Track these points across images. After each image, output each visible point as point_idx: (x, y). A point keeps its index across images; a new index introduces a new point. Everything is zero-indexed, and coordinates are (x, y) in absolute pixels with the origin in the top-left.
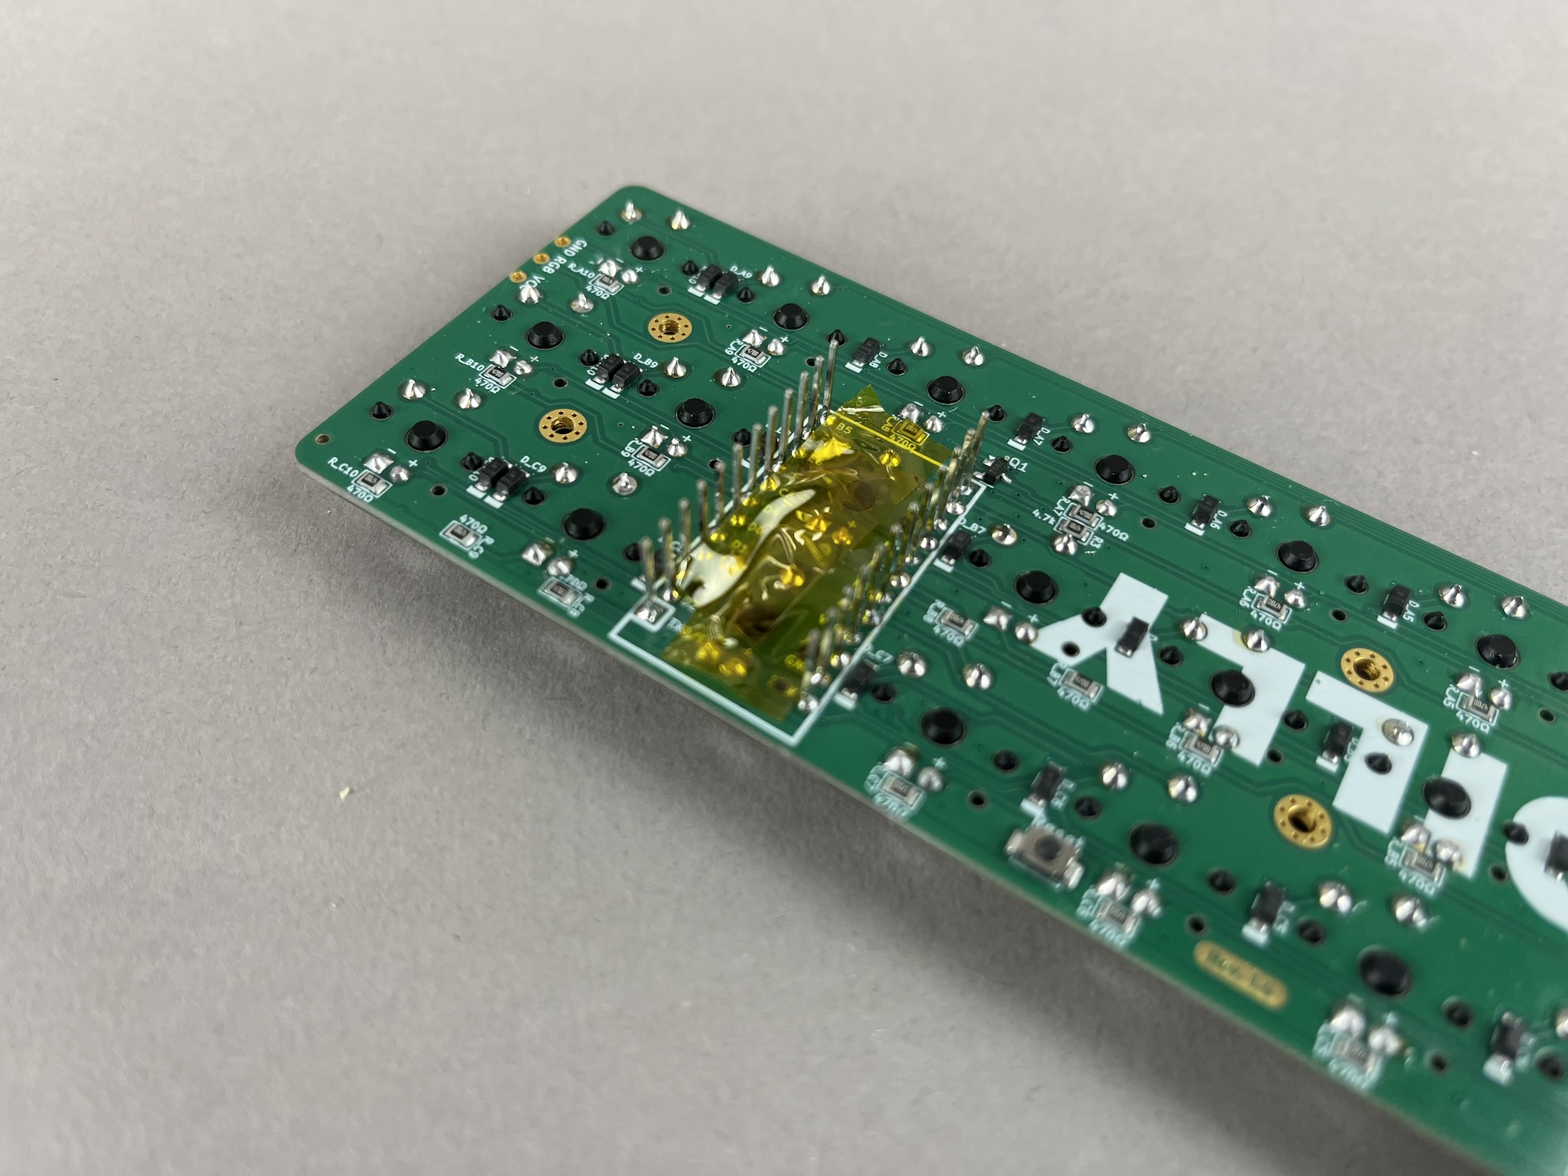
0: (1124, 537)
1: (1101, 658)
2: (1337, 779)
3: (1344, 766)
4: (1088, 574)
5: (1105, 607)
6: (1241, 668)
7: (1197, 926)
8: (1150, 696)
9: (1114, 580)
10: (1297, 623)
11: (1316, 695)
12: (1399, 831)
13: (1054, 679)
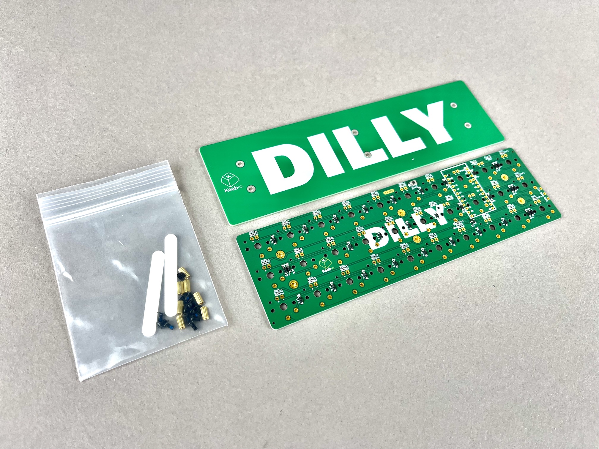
0: (454, 228)
4: (449, 219)
7: (396, 192)
9: (447, 221)
10: (428, 237)
13: (435, 203)
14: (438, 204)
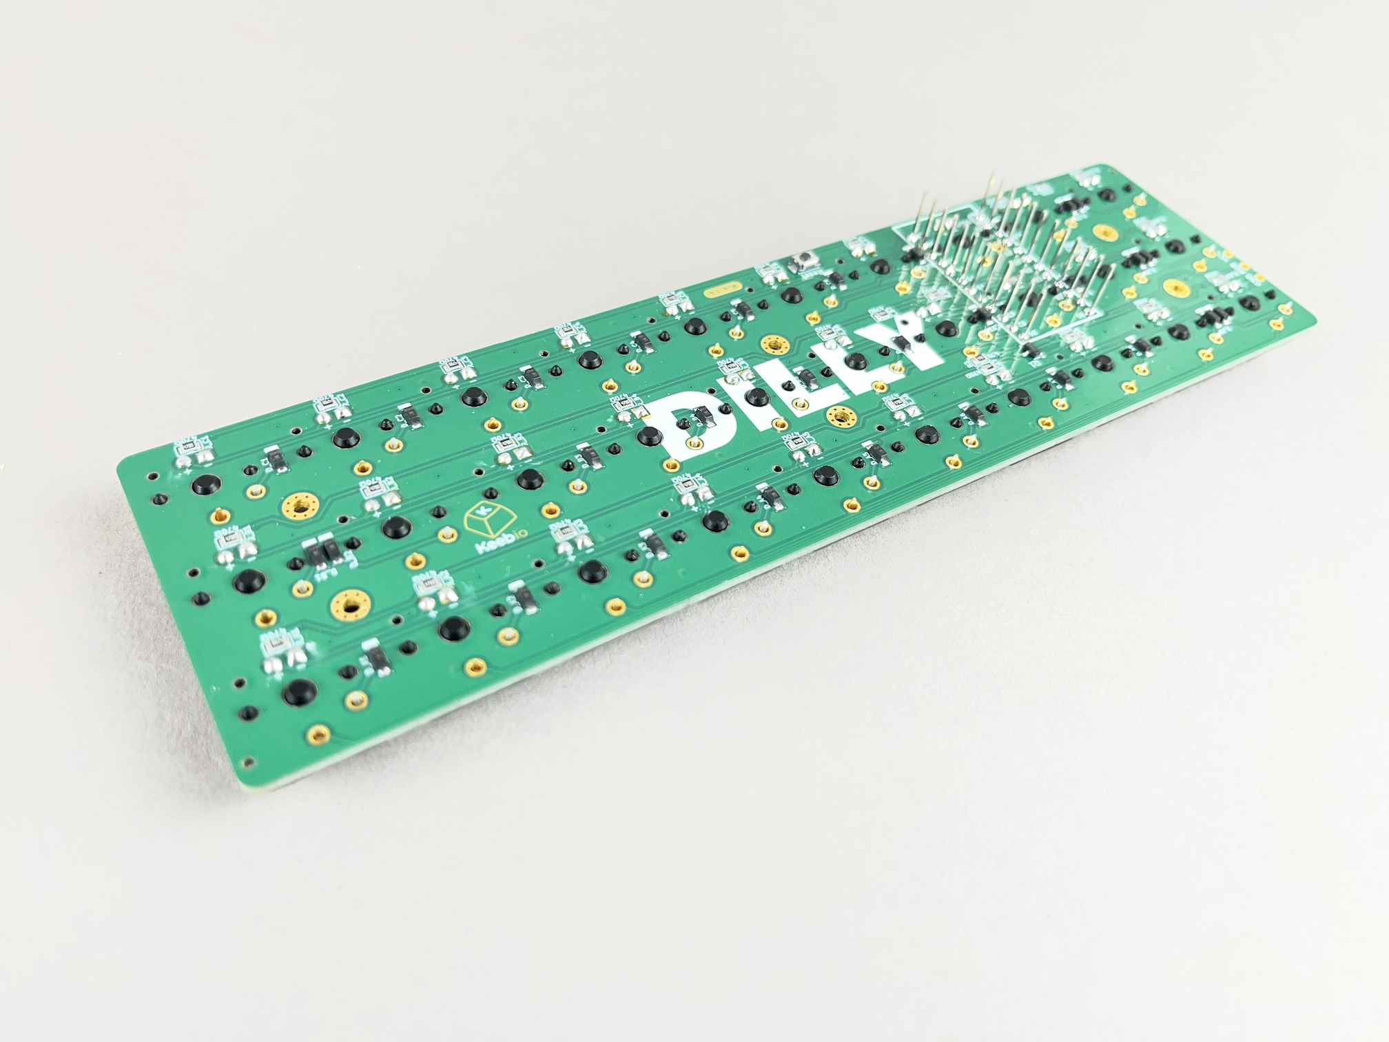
0: (970, 376)
1: (896, 328)
2: (790, 366)
3: (795, 374)
4: (948, 351)
5: (924, 345)
6: (868, 371)
7: (750, 290)
8: (866, 332)
9: (943, 357)
10: (883, 408)
11: (836, 388)
12: (753, 370)
13: (889, 310)
14: (902, 310)
